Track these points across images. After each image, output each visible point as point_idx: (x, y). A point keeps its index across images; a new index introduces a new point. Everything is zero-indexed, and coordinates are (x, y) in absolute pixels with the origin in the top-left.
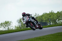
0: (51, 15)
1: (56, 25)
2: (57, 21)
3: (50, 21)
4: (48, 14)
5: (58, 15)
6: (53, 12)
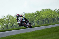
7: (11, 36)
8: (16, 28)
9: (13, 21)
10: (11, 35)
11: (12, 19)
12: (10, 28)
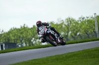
0: (23, 31)
1: (30, 47)
2: (32, 41)
3: (21, 41)
4: (19, 29)
5: (34, 32)
6: (26, 26)
7: (73, 53)
8: (82, 40)
9: (77, 28)
10: (73, 51)
11: (74, 24)
12: (72, 40)
